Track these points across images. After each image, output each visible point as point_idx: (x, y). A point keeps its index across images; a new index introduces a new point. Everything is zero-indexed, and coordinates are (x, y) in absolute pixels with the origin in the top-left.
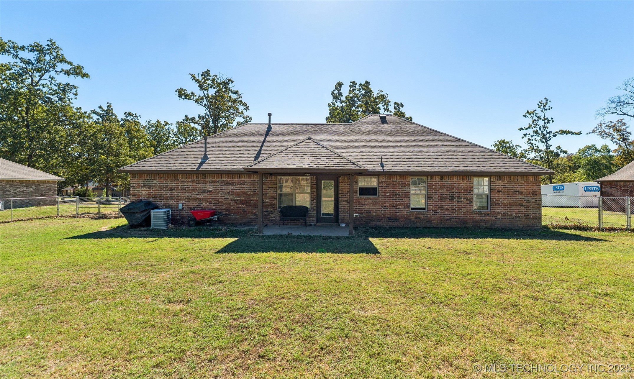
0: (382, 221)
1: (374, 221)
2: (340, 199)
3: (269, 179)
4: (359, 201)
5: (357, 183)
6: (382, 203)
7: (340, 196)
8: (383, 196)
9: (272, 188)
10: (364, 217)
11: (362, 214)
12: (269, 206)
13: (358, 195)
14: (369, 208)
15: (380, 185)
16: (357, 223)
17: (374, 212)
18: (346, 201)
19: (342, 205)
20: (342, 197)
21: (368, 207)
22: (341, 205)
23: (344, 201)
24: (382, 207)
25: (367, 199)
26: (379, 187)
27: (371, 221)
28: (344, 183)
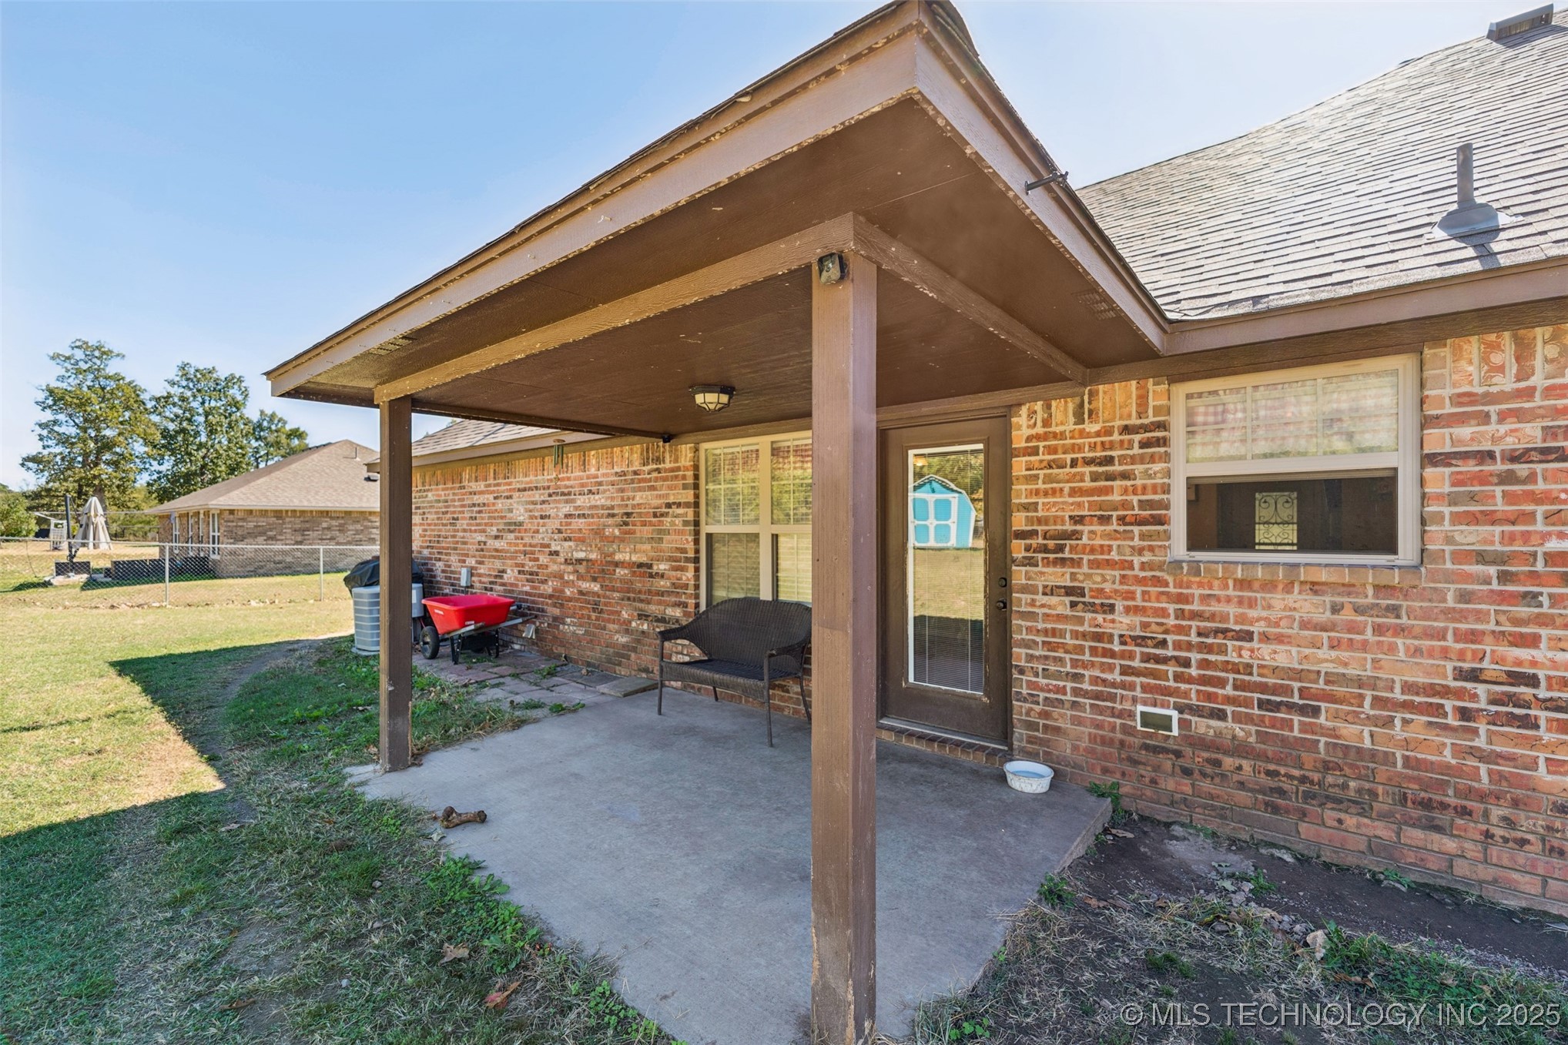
0: (1475, 829)
1: (1363, 805)
2: (1019, 575)
3: (668, 465)
4: (1182, 599)
5: (1163, 442)
6: (1473, 637)
7: (1018, 549)
8: (1482, 558)
9: (679, 505)
10: (1240, 749)
11: (1221, 715)
12: (669, 593)
13: (1178, 545)
14: (1299, 675)
15: (1439, 440)
16: (1170, 784)
17: (1354, 718)
18: (1069, 591)
19: (1031, 616)
20: (1030, 562)
21: (1285, 657)
22: (1024, 615)
23: (1050, 591)
24: (1474, 676)
25: (1269, 586)
26: (1430, 460)
27: (1319, 796)
28: (1052, 450)
